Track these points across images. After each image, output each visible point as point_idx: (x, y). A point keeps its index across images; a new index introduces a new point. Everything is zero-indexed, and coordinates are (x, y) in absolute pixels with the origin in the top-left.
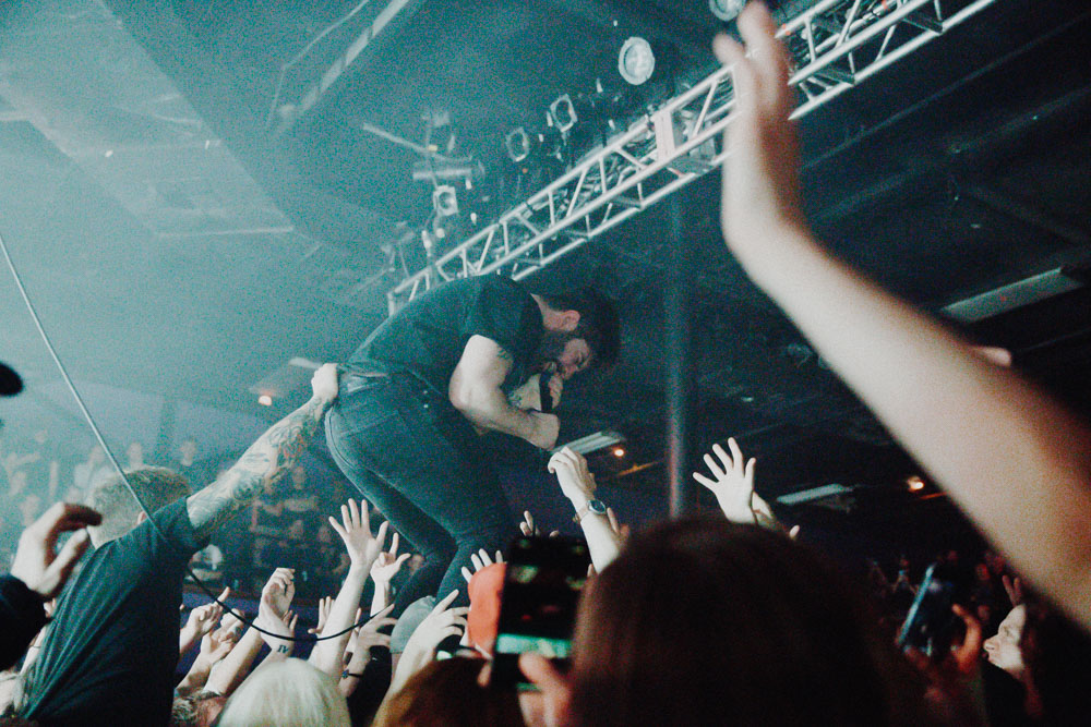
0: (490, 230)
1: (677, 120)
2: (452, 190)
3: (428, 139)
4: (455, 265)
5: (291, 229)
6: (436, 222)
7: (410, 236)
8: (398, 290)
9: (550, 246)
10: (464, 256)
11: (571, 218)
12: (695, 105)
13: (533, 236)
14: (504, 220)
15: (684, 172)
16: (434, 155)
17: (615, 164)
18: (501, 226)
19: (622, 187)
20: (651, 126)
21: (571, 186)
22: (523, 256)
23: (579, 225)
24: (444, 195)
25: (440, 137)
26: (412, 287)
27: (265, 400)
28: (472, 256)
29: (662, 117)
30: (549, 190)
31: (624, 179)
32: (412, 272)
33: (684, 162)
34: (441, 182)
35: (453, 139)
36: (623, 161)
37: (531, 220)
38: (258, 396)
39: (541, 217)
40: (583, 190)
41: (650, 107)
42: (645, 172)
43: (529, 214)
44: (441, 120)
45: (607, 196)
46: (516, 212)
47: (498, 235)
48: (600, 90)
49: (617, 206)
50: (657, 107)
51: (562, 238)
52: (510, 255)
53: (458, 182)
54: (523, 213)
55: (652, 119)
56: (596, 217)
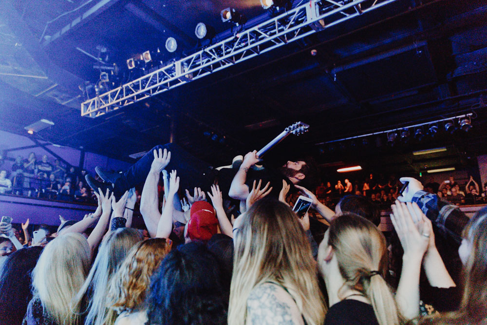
0: (119, 89)
1: (182, 64)
2: (107, 74)
3: (99, 56)
4: (106, 98)
5: (47, 78)
6: (100, 83)
7: (90, 86)
8: (85, 103)
9: (138, 96)
10: (109, 96)
11: (146, 89)
12: (188, 62)
13: (133, 93)
14: (124, 86)
15: (183, 81)
16: (100, 61)
17: (162, 75)
18: (123, 88)
19: (163, 82)
20: (174, 65)
21: (147, 79)
22: (130, 98)
23: (149, 92)
24: (105, 75)
25: (103, 55)
26: (90, 103)
27: (31, 132)
28: (113, 95)
29: (178, 64)
30: (140, 79)
31: (164, 80)
32: (91, 98)
33: (183, 78)
34: (103, 71)
35: (107, 57)
36: (164, 75)
37: (133, 88)
38: (28, 131)
39: (136, 87)
40: (151, 81)
41: (174, 60)
42: (172, 79)
43: (132, 86)
44: (104, 50)
45: (158, 84)
46: (128, 84)
47: (122, 90)
48: (159, 51)
49: (161, 88)
50: (177, 60)
51: (143, 95)
52: (125, 98)
53: (109, 72)
54: (130, 85)
55: (175, 63)
56: (154, 90)
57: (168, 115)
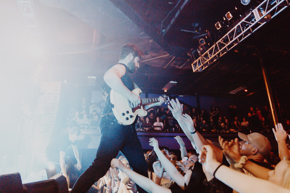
0: (214, 46)
1: (259, 10)
2: (203, 39)
3: (195, 30)
4: (206, 56)
5: (168, 55)
6: (200, 47)
7: (194, 51)
8: (194, 63)
9: (229, 47)
10: (208, 53)
11: (234, 39)
12: (264, 6)
13: (225, 45)
14: (217, 43)
15: (263, 22)
16: (197, 33)
17: (244, 25)
18: (217, 45)
19: (245, 31)
20: (252, 13)
21: (233, 32)
22: (223, 50)
23: (236, 40)
25: (197, 28)
26: (197, 62)
27: (166, 91)
28: (211, 52)
29: (255, 11)
30: (227, 34)
31: (246, 29)
32: (196, 59)
33: (262, 20)
34: (200, 38)
35: (200, 28)
36: (246, 23)
37: (223, 42)
38: (164, 90)
39: (226, 40)
40: (236, 32)
41: (251, 9)
42: (253, 24)
43: (223, 41)
44: (197, 25)
45: (243, 32)
46: (220, 41)
47: (216, 46)
48: (236, 9)
49: (246, 34)
50: (253, 9)
51: (232, 44)
52: (220, 51)
53: (204, 37)
54: (221, 41)
55: (252, 12)
56: (240, 38)
57: (254, 54)
